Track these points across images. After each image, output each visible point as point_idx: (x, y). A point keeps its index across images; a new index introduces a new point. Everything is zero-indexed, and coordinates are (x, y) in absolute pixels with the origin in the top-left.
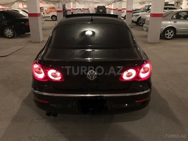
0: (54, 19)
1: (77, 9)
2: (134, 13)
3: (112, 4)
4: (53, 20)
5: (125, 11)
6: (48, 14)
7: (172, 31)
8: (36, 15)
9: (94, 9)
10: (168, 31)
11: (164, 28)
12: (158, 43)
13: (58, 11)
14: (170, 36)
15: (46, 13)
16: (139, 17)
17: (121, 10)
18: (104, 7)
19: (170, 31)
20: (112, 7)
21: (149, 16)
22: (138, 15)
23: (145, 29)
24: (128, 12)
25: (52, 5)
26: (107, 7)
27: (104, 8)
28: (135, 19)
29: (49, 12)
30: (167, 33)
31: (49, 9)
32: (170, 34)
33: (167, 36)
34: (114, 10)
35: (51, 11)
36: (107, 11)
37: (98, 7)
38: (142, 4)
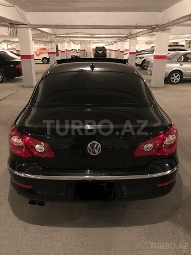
0: (46, 62)
1: (72, 50)
2: (139, 55)
3: (113, 44)
4: (44, 63)
5: (128, 52)
6: (38, 55)
7: (178, 75)
8: (29, 57)
9: (92, 51)
10: (174, 74)
11: (170, 71)
12: (162, 87)
13: (50, 53)
14: (176, 80)
15: (36, 54)
16: (143, 59)
17: (123, 52)
18: (104, 47)
19: (176, 75)
20: (113, 47)
21: (152, 58)
22: (143, 58)
23: (149, 73)
24: (131, 53)
25: (42, 46)
26: (106, 47)
27: (103, 49)
28: (139, 62)
29: (40, 54)
30: (173, 77)
31: (39, 51)
32: (176, 78)
33: (173, 80)
34: (115, 51)
35: (42, 53)
36: (108, 52)
37: (97, 48)
38: (149, 44)
